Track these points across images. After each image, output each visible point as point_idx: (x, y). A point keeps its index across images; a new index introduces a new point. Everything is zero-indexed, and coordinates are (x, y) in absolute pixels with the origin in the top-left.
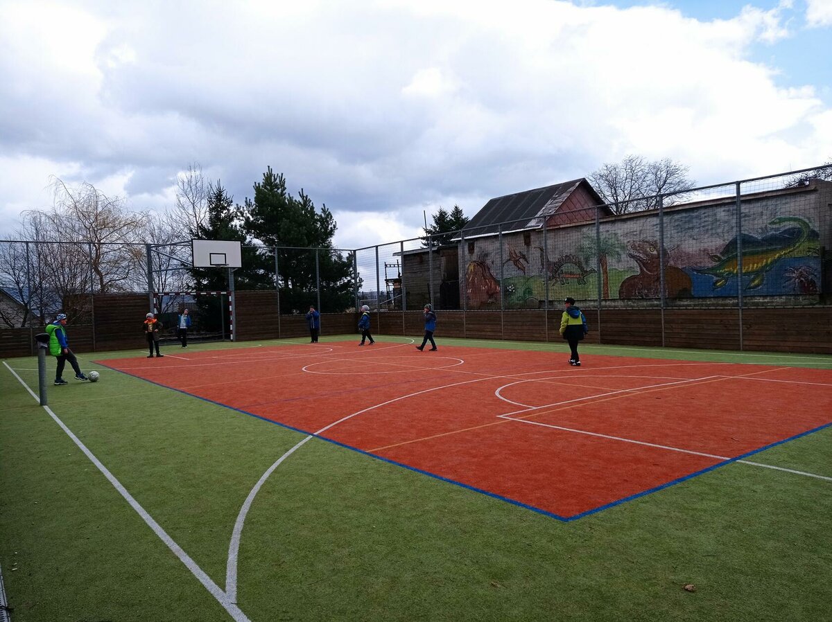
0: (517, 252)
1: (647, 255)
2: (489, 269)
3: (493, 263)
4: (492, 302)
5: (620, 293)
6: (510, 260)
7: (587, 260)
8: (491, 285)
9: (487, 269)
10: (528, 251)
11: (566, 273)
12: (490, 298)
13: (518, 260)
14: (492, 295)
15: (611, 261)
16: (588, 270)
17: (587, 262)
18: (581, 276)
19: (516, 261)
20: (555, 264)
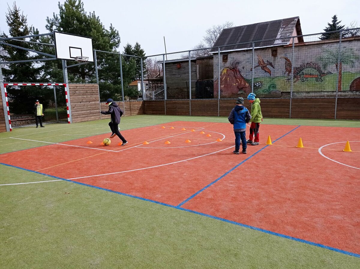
0: (264, 61)
2: (240, 72)
3: (243, 68)
4: (241, 93)
5: (351, 87)
6: (258, 66)
7: (325, 66)
8: (241, 82)
9: (238, 72)
10: (274, 60)
11: (306, 74)
12: (240, 90)
13: (266, 66)
14: (242, 88)
15: (346, 67)
16: (325, 72)
17: (325, 67)
18: (319, 76)
19: (264, 67)
20: (297, 69)
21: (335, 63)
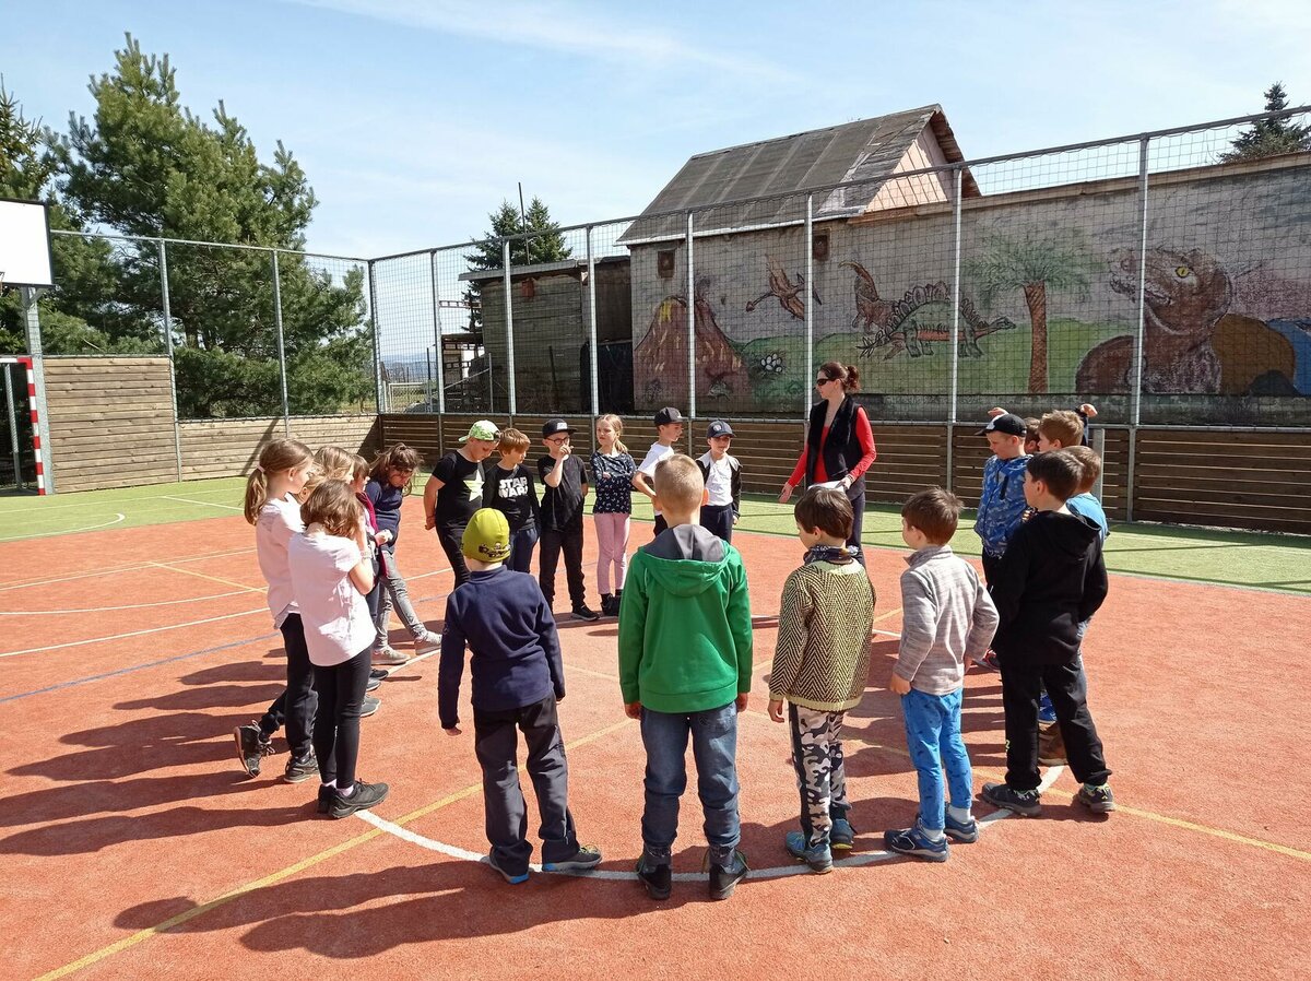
1: (1169, 287)
2: (712, 316)
3: (723, 300)
4: (719, 395)
5: (1080, 379)
6: (769, 295)
7: (988, 296)
8: (717, 355)
9: (706, 316)
10: (821, 274)
11: (924, 328)
12: (713, 383)
13: (793, 294)
14: (720, 377)
15: (1059, 302)
16: (990, 322)
17: (987, 301)
18: (968, 338)
19: (788, 297)
20: (893, 307)
21: (1022, 286)
